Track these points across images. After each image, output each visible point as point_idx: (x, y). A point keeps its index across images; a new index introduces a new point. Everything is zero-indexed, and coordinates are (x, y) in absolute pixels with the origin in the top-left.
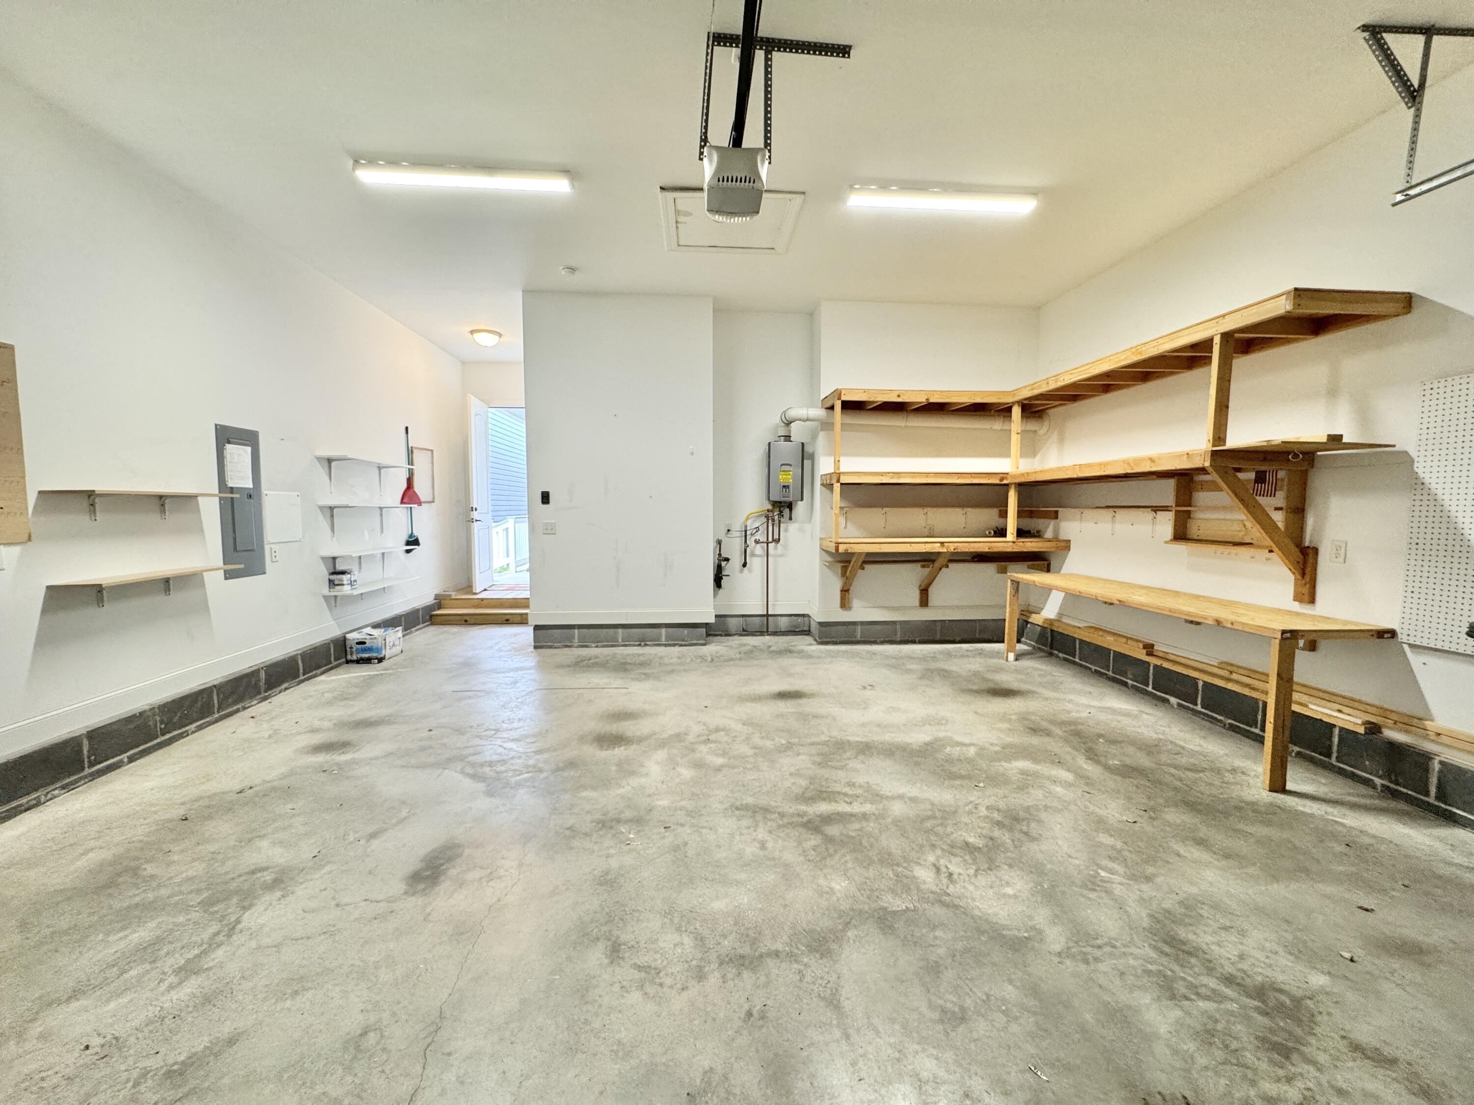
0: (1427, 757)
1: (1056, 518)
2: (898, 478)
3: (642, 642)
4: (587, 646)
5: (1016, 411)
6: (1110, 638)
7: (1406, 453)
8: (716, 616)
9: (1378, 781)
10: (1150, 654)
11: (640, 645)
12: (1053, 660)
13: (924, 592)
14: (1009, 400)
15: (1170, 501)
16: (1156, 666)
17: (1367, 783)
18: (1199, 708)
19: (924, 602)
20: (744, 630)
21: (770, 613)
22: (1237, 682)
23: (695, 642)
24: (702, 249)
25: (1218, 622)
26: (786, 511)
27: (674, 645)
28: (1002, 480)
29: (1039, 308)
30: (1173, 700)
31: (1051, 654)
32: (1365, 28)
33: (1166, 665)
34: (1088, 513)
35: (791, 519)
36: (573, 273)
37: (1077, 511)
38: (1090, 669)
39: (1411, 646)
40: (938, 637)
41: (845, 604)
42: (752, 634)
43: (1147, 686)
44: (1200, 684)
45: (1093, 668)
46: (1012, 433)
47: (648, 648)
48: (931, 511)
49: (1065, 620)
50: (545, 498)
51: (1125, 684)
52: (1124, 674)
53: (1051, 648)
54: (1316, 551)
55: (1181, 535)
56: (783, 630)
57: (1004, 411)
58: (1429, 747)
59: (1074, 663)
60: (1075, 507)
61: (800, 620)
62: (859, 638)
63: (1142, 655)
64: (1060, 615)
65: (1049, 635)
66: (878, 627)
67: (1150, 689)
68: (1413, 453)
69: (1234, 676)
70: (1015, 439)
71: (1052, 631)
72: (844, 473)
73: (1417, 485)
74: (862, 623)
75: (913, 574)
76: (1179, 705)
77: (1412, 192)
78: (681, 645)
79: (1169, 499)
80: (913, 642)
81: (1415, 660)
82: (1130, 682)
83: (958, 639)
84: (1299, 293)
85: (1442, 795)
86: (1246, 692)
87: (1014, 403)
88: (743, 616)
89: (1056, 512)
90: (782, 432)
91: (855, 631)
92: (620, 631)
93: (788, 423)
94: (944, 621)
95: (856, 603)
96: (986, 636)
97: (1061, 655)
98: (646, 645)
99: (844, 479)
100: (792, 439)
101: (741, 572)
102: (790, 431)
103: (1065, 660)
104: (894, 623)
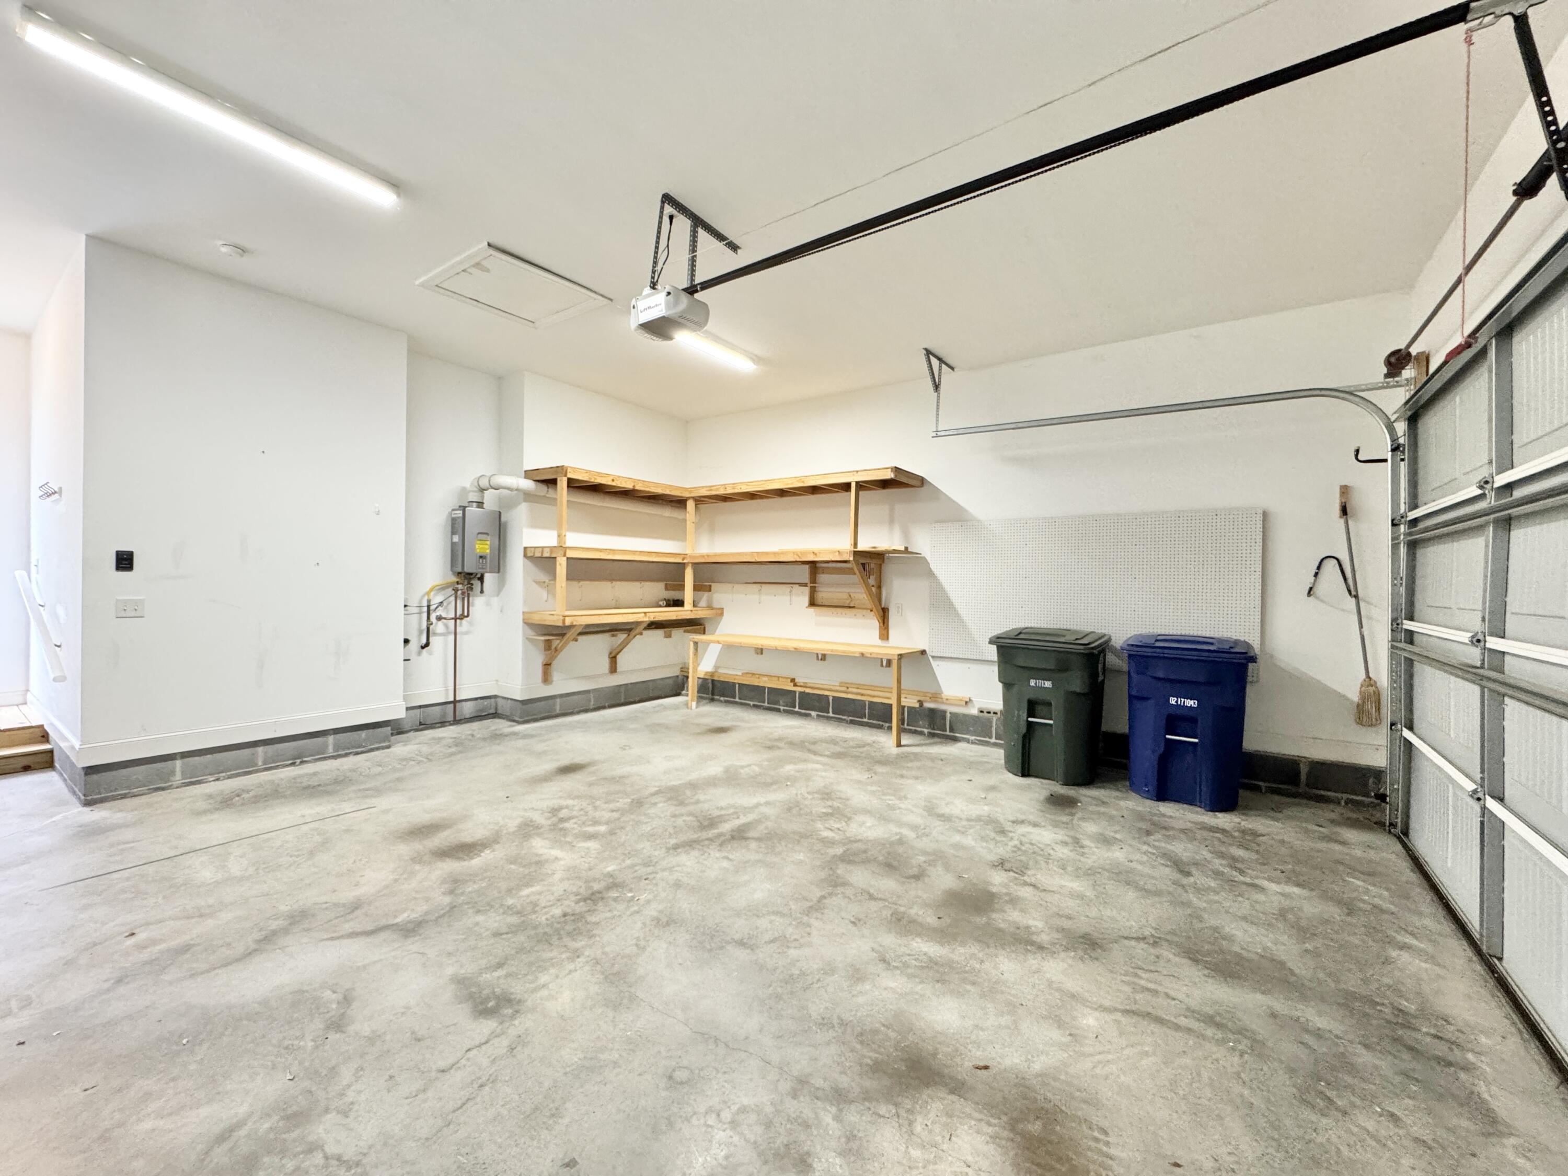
0: (945, 712)
1: (710, 590)
2: (614, 554)
3: (297, 759)
4: (199, 782)
5: (690, 505)
6: (765, 679)
7: (924, 558)
8: (408, 709)
9: (926, 731)
10: (795, 685)
11: (293, 764)
12: (715, 703)
13: (613, 659)
14: (686, 495)
15: (807, 580)
16: (801, 693)
17: (921, 733)
18: (831, 714)
19: (613, 669)
20: (421, 724)
21: (458, 699)
22: (852, 693)
23: (377, 745)
24: (464, 299)
25: (863, 654)
26: (476, 584)
27: (346, 755)
28: (683, 559)
29: (687, 422)
30: (814, 713)
31: (712, 700)
32: (926, 349)
33: (808, 690)
34: (736, 586)
35: (482, 592)
36: (242, 256)
37: (730, 585)
38: (749, 705)
39: (933, 657)
40: (622, 701)
41: (547, 678)
42: (432, 726)
43: (795, 707)
44: (831, 699)
45: (752, 703)
46: (688, 523)
47: (306, 765)
48: (618, 585)
49: (721, 671)
50: (125, 561)
51: (778, 710)
52: (777, 703)
53: (713, 694)
54: (888, 609)
55: (813, 603)
56: (467, 716)
57: (679, 503)
58: (943, 707)
59: (736, 703)
60: (729, 583)
61: (486, 702)
62: (558, 711)
63: (790, 687)
64: (717, 667)
65: (710, 685)
66: (575, 697)
67: (797, 709)
68: (929, 559)
69: (850, 690)
70: (690, 526)
71: (713, 681)
72: (570, 548)
73: (931, 574)
74: (561, 696)
75: (603, 643)
76: (818, 715)
77: (939, 434)
78: (357, 753)
79: (806, 578)
80: (604, 708)
81: (934, 664)
82: (782, 708)
83: (637, 699)
84: (897, 470)
85: (952, 730)
86: (859, 697)
87: (689, 498)
88: (420, 707)
89: (710, 586)
90: (474, 497)
91: (554, 705)
92: (260, 750)
93: (482, 490)
94: (626, 685)
95: (556, 676)
96: (656, 694)
97: (722, 699)
98: (302, 762)
99: (570, 554)
100: (485, 506)
101: (419, 654)
102: (483, 497)
103: (726, 702)
104: (588, 692)
